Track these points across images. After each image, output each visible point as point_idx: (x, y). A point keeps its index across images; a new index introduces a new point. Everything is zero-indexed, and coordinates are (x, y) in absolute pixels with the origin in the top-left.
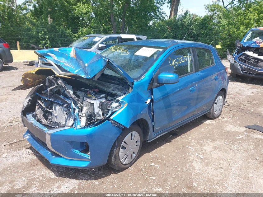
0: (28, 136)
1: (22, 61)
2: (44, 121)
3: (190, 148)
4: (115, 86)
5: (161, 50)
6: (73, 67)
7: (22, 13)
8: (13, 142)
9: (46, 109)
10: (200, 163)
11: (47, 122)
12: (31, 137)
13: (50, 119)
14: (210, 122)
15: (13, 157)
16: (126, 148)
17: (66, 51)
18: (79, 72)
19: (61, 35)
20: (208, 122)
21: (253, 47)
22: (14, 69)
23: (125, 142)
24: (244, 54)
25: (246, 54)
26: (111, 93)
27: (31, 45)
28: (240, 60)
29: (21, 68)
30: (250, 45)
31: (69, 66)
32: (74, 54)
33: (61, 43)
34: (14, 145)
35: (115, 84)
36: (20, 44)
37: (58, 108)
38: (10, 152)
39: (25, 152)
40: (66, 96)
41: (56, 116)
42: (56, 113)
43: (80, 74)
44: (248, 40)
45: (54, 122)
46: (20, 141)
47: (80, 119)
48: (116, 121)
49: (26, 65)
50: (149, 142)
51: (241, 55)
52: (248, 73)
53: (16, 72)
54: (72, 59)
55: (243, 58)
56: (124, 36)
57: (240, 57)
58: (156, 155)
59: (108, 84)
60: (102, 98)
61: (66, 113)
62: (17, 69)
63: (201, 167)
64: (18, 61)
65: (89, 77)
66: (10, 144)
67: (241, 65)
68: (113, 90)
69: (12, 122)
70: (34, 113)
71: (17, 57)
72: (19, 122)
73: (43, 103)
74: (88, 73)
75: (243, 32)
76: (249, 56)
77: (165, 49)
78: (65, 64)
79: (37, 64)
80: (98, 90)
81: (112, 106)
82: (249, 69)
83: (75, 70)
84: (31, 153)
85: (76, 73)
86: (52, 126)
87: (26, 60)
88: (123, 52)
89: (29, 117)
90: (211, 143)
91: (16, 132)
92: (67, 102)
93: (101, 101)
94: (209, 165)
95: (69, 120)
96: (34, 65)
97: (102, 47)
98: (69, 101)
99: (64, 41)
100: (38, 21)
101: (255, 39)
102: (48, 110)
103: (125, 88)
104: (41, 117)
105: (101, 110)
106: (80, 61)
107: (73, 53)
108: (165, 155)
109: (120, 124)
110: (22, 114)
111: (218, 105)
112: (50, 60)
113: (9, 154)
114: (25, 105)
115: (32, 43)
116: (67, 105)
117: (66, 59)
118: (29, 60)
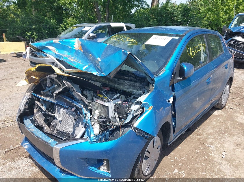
0: (27, 145)
1: (9, 53)
2: (46, 128)
3: (210, 146)
4: (130, 83)
5: (177, 38)
6: (80, 62)
7: (4, 5)
8: (9, 149)
9: (47, 113)
10: (228, 166)
11: (50, 130)
12: (31, 146)
13: (53, 126)
14: (219, 113)
15: (10, 170)
16: (148, 157)
17: (69, 42)
18: (89, 68)
19: (46, 26)
20: (216, 113)
21: (242, 32)
22: (2, 61)
23: (147, 151)
24: (233, 40)
25: (235, 39)
26: (123, 91)
27: (17, 36)
28: (229, 46)
29: (9, 60)
30: (239, 30)
31: (74, 60)
32: (80, 46)
33: (47, 34)
34: (11, 153)
35: (130, 80)
36: (6, 36)
37: (62, 110)
38: (6, 163)
39: (24, 163)
40: (73, 98)
41: (60, 121)
42: (59, 117)
43: (91, 71)
44: (235, 25)
45: (61, 132)
46: (16, 148)
47: (93, 125)
48: (141, 129)
49: (13, 57)
50: (169, 145)
51: (230, 41)
52: (238, 58)
53: (4, 65)
54: (77, 52)
55: (233, 44)
56: (114, 25)
57: (230, 43)
58: (176, 158)
59: (122, 81)
60: (117, 98)
61: (75, 119)
62: (5, 61)
63: (232, 172)
64: (5, 53)
65: (104, 74)
66: (5, 152)
67: (231, 50)
68: (128, 88)
69: (5, 123)
70: (33, 118)
71: (4, 49)
72: (12, 123)
73: (42, 105)
74: (102, 69)
75: (223, 19)
76: (238, 41)
77: (181, 37)
78: (69, 58)
79: (25, 55)
80: (108, 89)
81: (131, 108)
82: (239, 54)
83: (84, 66)
84: (32, 164)
85: (86, 69)
86: (58, 137)
87: (13, 52)
88: (130, 41)
89: (27, 122)
90: (230, 139)
91: (11, 135)
92: (75, 106)
93: (117, 102)
94: (239, 168)
95: (78, 126)
96: (22, 56)
97: (92, 36)
98: (78, 105)
99: (49, 31)
100: (21, 13)
101: (242, 24)
102: (50, 113)
103: (144, 85)
104: (42, 123)
105: (116, 114)
106: (89, 55)
107: (78, 45)
108: (185, 157)
109: (146, 133)
110: (18, 121)
111: (226, 94)
112: (50, 54)
113: (5, 165)
114: (22, 109)
115: (17, 35)
116: (75, 109)
117: (69, 52)
118: (16, 52)
